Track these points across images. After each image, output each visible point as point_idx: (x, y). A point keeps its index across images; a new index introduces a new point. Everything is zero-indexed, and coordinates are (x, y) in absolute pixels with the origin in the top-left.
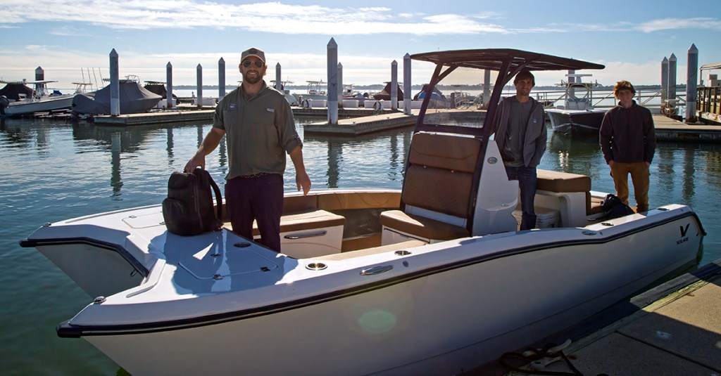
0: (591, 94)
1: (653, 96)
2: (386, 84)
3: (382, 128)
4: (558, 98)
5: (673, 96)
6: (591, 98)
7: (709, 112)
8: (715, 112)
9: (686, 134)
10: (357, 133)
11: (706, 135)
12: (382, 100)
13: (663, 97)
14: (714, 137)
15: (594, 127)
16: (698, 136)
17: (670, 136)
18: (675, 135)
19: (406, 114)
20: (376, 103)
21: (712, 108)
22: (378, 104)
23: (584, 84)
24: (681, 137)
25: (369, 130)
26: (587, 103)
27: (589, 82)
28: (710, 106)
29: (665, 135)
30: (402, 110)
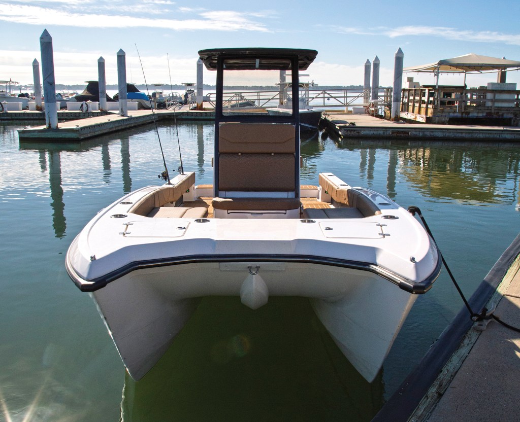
0: (308, 94)
1: (358, 97)
2: (87, 84)
3: (104, 131)
4: (271, 97)
5: (375, 97)
6: (308, 98)
7: (408, 111)
8: (413, 112)
9: (398, 132)
10: (82, 137)
11: (414, 133)
12: (89, 101)
13: (366, 98)
14: (421, 134)
15: (313, 125)
16: (408, 133)
17: (385, 134)
18: (389, 133)
19: (123, 116)
20: (82, 105)
21: (411, 108)
22: (85, 106)
23: (303, 84)
24: (395, 135)
25: (93, 134)
26: (305, 102)
27: (306, 82)
28: (408, 106)
29: (381, 132)
30: (117, 112)
